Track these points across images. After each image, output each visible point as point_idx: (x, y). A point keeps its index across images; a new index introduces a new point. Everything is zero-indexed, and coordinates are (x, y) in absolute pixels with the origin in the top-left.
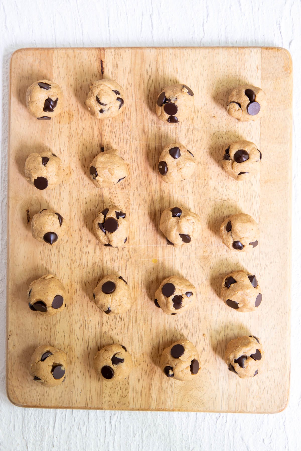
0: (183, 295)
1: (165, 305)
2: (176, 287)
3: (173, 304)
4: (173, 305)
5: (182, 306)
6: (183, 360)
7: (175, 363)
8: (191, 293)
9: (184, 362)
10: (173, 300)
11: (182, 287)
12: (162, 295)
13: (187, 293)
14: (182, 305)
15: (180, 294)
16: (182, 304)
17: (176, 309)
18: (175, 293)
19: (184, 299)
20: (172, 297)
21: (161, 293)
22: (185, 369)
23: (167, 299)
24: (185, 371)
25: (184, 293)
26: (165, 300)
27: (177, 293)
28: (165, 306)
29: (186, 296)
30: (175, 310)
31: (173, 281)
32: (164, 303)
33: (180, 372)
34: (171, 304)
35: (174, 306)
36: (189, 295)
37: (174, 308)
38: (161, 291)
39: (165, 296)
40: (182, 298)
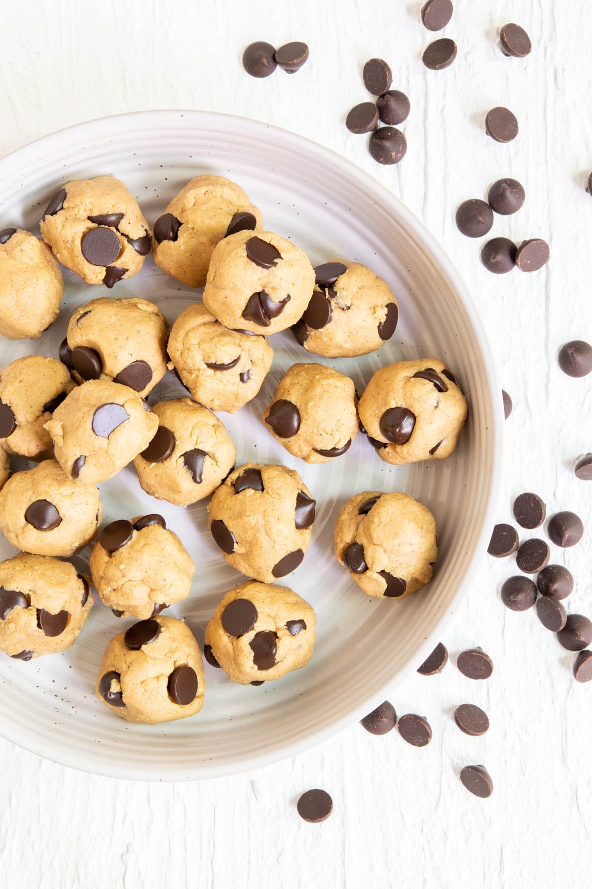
0: (278, 628)
1: (232, 658)
2: (258, 610)
3: (253, 654)
4: (253, 658)
5: (276, 661)
6: (150, 654)
7: (129, 660)
8: (302, 624)
9: (155, 659)
10: (253, 645)
11: (275, 607)
12: (221, 632)
13: (290, 625)
14: (278, 657)
15: (272, 628)
16: (275, 654)
17: (260, 668)
18: (256, 625)
19: (281, 641)
20: (249, 636)
21: (221, 626)
22: (152, 678)
23: (235, 642)
24: (152, 685)
25: (282, 624)
26: (229, 646)
27: (262, 625)
28: (233, 662)
29: (288, 632)
30: (260, 672)
31: (251, 593)
32: (229, 654)
33: (139, 685)
34: (248, 655)
35: (256, 661)
36: (296, 628)
37: (256, 667)
38: (220, 621)
39: (231, 634)
40: (277, 637)
